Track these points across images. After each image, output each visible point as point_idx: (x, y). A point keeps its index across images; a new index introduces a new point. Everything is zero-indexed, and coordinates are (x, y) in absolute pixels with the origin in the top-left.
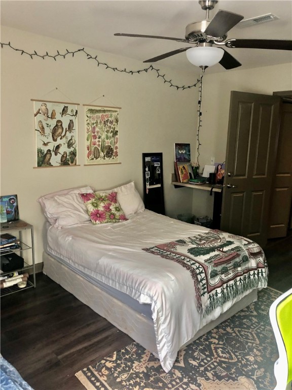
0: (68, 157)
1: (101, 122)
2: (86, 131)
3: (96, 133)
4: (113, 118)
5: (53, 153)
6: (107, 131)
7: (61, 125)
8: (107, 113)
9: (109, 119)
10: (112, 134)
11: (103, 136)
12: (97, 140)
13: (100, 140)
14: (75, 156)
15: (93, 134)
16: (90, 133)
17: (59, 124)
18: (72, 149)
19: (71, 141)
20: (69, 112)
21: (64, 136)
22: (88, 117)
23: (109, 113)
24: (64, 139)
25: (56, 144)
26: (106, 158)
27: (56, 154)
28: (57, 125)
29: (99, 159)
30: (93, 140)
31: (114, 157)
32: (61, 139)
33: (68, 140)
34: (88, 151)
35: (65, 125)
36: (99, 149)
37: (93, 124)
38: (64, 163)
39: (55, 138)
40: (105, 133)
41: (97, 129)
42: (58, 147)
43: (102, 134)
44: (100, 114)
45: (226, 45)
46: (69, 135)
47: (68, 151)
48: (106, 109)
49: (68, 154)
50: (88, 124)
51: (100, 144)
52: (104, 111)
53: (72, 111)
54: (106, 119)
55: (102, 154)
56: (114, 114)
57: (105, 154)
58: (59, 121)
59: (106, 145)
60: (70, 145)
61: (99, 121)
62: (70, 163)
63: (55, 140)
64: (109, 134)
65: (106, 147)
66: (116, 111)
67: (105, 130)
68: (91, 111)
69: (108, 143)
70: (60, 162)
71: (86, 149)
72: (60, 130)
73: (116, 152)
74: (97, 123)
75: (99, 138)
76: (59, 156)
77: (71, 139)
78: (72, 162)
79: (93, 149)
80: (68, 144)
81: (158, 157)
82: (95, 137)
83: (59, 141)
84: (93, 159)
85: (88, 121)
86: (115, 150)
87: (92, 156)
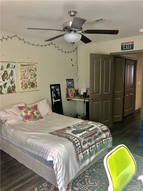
0: (11, 89)
1: (27, 71)
2: (20, 75)
3: (25, 76)
4: (34, 68)
5: (3, 87)
6: (31, 75)
7: (7, 73)
8: (30, 66)
9: (32, 69)
10: (33, 76)
11: (29, 77)
12: (26, 79)
13: (28, 79)
14: (15, 88)
15: (23, 77)
16: (22, 76)
17: (6, 73)
18: (13, 85)
19: (13, 81)
20: (11, 66)
21: (8, 78)
22: (20, 68)
23: (32, 66)
24: (9, 80)
25: (5, 82)
26: (31, 88)
27: (5, 88)
28: (4, 73)
29: (28, 89)
30: (24, 80)
31: (35, 87)
32: (7, 80)
33: (11, 80)
34: (21, 85)
35: (9, 73)
36: (27, 83)
37: (24, 72)
38: (9, 91)
39: (4, 79)
40: (30, 76)
41: (26, 74)
42: (6, 84)
43: (28, 76)
44: (27, 67)
45: (82, 32)
46: (11, 78)
47: (11, 86)
48: (29, 64)
49: (11, 87)
50: (21, 72)
51: (28, 81)
52: (29, 65)
53: (12, 66)
54: (30, 69)
55: (29, 86)
56: (34, 66)
57: (30, 86)
58: (5, 71)
59: (31, 81)
60: (12, 82)
61: (26, 70)
62: (12, 91)
63: (4, 81)
64: (32, 76)
65: (31, 83)
66: (35, 65)
67: (30, 74)
68: (22, 65)
69: (32, 80)
70: (7, 91)
71: (21, 84)
72: (6, 76)
73: (36, 85)
74: (25, 71)
75: (27, 78)
76: (6, 89)
77: (12, 80)
78: (13, 91)
79: (24, 84)
80: (11, 82)
81: (58, 86)
82: (25, 78)
83: (6, 81)
84: (24, 89)
85: (21, 70)
86: (35, 84)
87: (24, 87)
